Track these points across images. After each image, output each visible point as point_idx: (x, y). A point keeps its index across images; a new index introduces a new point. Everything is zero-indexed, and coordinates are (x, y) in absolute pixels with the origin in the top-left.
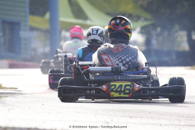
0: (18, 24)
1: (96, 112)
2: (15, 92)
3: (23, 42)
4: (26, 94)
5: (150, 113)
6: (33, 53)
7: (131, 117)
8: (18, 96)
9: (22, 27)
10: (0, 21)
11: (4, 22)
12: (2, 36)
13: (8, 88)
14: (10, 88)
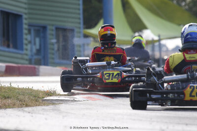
1: (151, 119)
2: (67, 99)
3: (76, 49)
4: (80, 101)
8: (72, 103)
9: (76, 34)
10: (54, 28)
11: (58, 29)
12: (56, 43)
13: (62, 95)
14: (65, 95)
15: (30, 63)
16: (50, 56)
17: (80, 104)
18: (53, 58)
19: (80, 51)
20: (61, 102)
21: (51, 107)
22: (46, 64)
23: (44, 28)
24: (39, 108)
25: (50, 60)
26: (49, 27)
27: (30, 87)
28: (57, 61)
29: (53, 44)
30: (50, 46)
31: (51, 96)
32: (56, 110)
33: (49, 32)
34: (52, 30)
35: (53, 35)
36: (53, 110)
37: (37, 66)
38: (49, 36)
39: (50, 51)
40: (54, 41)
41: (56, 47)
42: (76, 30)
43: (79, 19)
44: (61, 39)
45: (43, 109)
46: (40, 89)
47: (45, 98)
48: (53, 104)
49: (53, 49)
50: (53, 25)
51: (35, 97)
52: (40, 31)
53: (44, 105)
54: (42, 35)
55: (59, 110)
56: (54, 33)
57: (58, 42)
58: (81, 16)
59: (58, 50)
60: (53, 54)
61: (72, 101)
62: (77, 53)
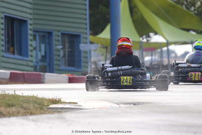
0: (78, 36)
2: (74, 107)
3: (83, 55)
4: (86, 109)
8: (78, 111)
9: (82, 40)
10: (60, 34)
12: (62, 49)
13: (68, 103)
14: (70, 103)
15: (35, 70)
16: (55, 62)
18: (59, 65)
20: (67, 110)
21: (56, 115)
22: (51, 71)
23: (50, 34)
24: (44, 116)
25: (56, 67)
26: (54, 33)
27: (35, 95)
28: (63, 67)
29: (59, 50)
30: (55, 53)
31: (56, 104)
33: (54, 38)
34: (59, 36)
35: (59, 41)
36: (58, 118)
37: (42, 73)
38: (55, 43)
39: (55, 57)
40: (60, 47)
41: (62, 53)
42: (82, 36)
43: (86, 24)
44: (67, 45)
45: (48, 118)
46: (45, 97)
47: (50, 106)
48: (59, 112)
49: (59, 56)
50: (59, 31)
51: (40, 104)
52: (46, 37)
53: (49, 113)
54: (47, 41)
55: (63, 119)
56: (60, 38)
57: (64, 48)
58: (88, 22)
59: (64, 56)
60: (59, 61)
61: (78, 109)
62: (83, 59)
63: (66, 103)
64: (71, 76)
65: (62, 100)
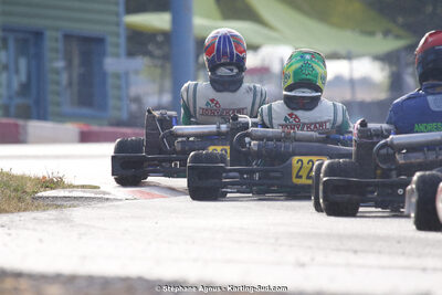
0: (100, 41)
1: (277, 239)
2: (93, 195)
3: (110, 81)
4: (121, 200)
5: (399, 242)
6: (134, 107)
7: (355, 252)
8: (100, 205)
9: (110, 49)
10: (59, 35)
11: (68, 37)
12: (65, 68)
13: (78, 187)
14: (83, 187)
15: (7, 114)
16: (51, 98)
17: (118, 206)
18: (58, 104)
19: (119, 88)
20: (76, 203)
21: (53, 213)
22: (42, 117)
23: (38, 35)
24: (25, 216)
25: (51, 109)
26: (48, 34)
27: (6, 170)
28: (67, 108)
29: (57, 72)
30: (51, 77)
31: (52, 188)
32: (62, 219)
33: (48, 44)
34: (56, 40)
35: (57, 51)
36: (56, 219)
37: (20, 122)
38: (48, 55)
39: (51, 87)
40: (60, 64)
41: (64, 78)
42: (110, 39)
43: (117, 14)
44: (76, 61)
45: (34, 219)
46: (27, 173)
47: (40, 194)
48: (58, 206)
49: (58, 83)
50: (57, 29)
51: (16, 190)
52: (30, 41)
53: (37, 208)
54: (32, 49)
55: (68, 220)
56: (60, 45)
57: (69, 66)
58: (122, 8)
59: (70, 84)
60: (58, 94)
61: (100, 200)
62: (111, 92)
63: (74, 187)
64: (85, 129)
65: (66, 181)
